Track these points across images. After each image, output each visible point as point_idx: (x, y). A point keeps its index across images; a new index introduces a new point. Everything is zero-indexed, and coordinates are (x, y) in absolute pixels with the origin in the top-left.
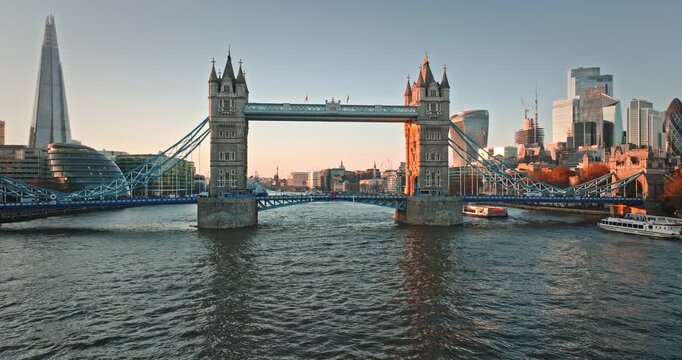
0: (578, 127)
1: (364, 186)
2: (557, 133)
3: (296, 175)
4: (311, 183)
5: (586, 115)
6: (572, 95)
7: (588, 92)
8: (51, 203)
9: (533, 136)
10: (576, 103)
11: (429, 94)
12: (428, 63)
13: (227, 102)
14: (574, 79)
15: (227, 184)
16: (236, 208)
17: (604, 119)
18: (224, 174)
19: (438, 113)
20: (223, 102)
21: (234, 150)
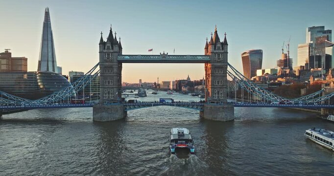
0: (311, 58)
1: (197, 89)
2: (300, 60)
3: (164, 83)
4: (171, 87)
6: (309, 41)
7: (317, 39)
8: (22, 106)
9: (286, 62)
10: (310, 46)
11: (217, 48)
12: (216, 32)
13: (108, 55)
14: (310, 32)
15: (109, 97)
16: (111, 111)
17: (326, 53)
18: (107, 92)
19: (221, 59)
20: (106, 54)
21: (112, 80)
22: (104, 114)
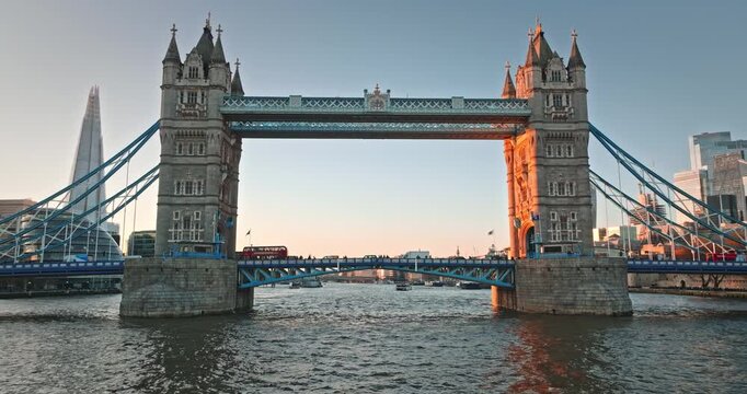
7: (718, 160)
10: (703, 175)
11: (549, 77)
12: (542, 34)
13: (193, 95)
14: (698, 146)
15: (186, 236)
16: (186, 279)
18: (181, 218)
19: (567, 110)
20: (186, 94)
21: (200, 177)
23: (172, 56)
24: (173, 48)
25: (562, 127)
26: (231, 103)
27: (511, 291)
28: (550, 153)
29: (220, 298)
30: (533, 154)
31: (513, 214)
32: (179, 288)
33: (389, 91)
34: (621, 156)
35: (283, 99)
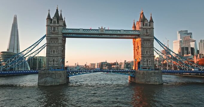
1: (113, 67)
3: (92, 64)
4: (96, 67)
5: (184, 45)
6: (179, 39)
7: (184, 38)
10: (181, 42)
11: (145, 25)
12: (143, 13)
13: (54, 28)
14: (179, 34)
15: (53, 64)
16: (55, 76)
17: (191, 47)
18: (52, 60)
19: (149, 33)
20: (53, 28)
21: (57, 49)
22: (49, 79)
23: (49, 18)
24: (49, 16)
25: (147, 37)
26: (64, 30)
27: (134, 77)
28: (144, 44)
29: (63, 80)
30: (140, 44)
31: (135, 58)
32: (54, 78)
33: (105, 28)
34: (161, 45)
35: (78, 29)
